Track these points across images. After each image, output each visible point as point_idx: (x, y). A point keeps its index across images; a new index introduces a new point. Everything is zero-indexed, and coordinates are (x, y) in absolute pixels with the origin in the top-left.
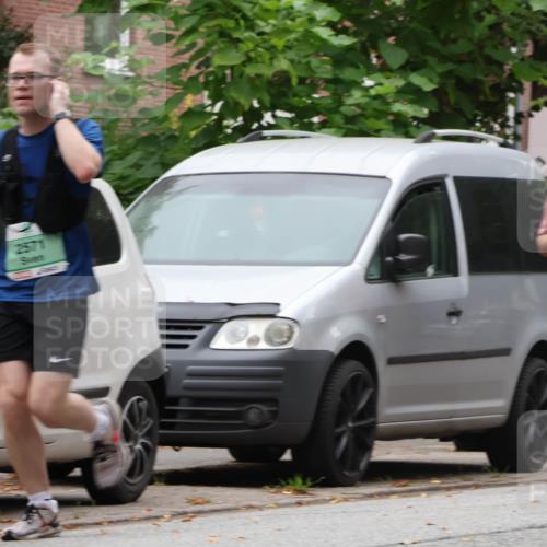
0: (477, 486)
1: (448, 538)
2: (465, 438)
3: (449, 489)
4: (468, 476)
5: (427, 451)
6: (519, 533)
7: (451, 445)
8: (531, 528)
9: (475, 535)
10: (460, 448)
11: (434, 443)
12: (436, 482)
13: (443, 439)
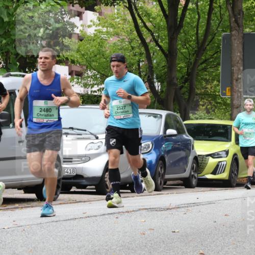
0: (32, 207)
1: (21, 226)
2: (27, 189)
3: (22, 208)
4: (29, 203)
5: (13, 193)
6: (48, 224)
7: (22, 191)
8: (52, 222)
9: (32, 225)
10: (25, 192)
11: (16, 190)
12: (17, 205)
13: (19, 189)
